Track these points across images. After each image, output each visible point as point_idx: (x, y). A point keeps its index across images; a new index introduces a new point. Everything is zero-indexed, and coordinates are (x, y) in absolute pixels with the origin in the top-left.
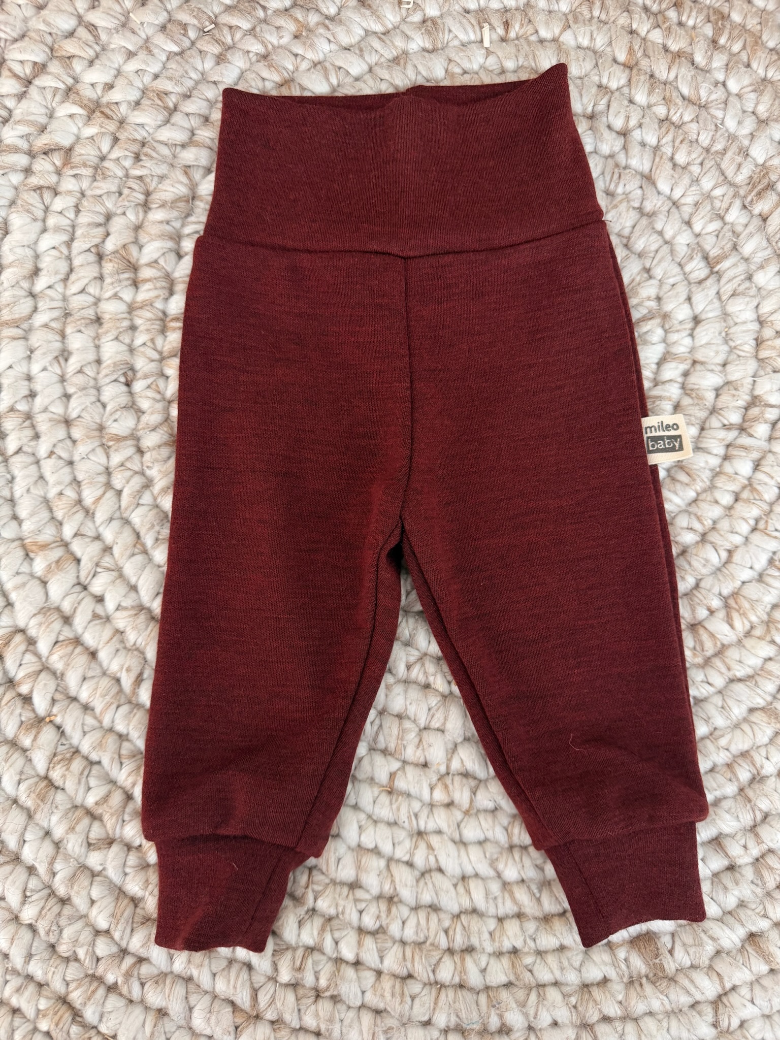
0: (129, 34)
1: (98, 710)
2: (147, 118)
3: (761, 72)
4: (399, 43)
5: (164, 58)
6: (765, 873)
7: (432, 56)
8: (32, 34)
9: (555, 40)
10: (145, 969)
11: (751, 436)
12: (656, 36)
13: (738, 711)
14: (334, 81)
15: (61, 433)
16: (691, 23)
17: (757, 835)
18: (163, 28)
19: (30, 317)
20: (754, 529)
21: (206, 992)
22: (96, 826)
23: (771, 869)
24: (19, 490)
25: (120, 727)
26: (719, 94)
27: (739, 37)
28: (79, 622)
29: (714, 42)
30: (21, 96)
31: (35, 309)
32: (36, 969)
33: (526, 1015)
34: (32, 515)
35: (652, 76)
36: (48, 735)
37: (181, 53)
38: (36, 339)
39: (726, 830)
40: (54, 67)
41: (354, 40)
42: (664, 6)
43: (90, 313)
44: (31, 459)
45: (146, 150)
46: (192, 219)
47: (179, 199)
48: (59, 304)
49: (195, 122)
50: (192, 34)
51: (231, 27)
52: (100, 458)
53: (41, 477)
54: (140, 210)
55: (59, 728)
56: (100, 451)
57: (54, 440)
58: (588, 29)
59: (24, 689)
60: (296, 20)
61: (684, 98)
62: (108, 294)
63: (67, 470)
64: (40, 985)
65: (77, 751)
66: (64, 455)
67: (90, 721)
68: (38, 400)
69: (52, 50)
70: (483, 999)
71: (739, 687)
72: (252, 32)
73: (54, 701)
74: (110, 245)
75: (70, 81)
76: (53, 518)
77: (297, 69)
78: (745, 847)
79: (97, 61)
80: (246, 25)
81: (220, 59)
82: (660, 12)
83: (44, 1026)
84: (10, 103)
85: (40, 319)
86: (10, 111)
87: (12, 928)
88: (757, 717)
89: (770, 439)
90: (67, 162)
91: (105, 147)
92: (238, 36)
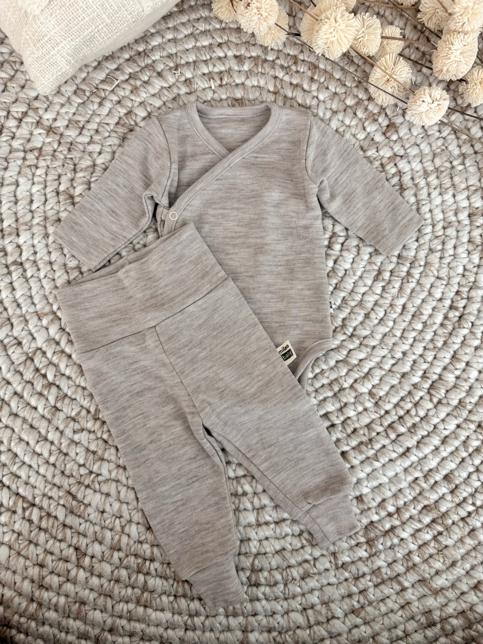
0: (61, 97)
1: (73, 378)
2: (72, 133)
3: (333, 90)
4: (175, 91)
5: (76, 105)
6: (346, 427)
7: (190, 96)
8: (21, 100)
9: (243, 84)
10: (100, 478)
11: (332, 249)
12: (287, 78)
13: (332, 363)
14: (149, 110)
15: (49, 268)
16: (302, 70)
17: (342, 412)
18: (75, 93)
19: (31, 220)
20: (335, 288)
21: (125, 486)
22: (76, 424)
23: (348, 425)
24: (33, 292)
25: (83, 384)
26: (315, 102)
27: (323, 75)
28: (63, 343)
29: (312, 79)
30: (18, 127)
31: (33, 218)
32: (57, 480)
33: (252, 486)
34: (40, 302)
35: (285, 97)
36: (54, 390)
37: (83, 103)
38: (36, 230)
39: (329, 410)
40: (31, 113)
41: (156, 91)
42: (290, 64)
43: (55, 218)
44: (37, 280)
45: (72, 147)
46: (94, 175)
47: (88, 167)
48: (42, 214)
49: (92, 132)
50: (88, 94)
51: (104, 90)
52: (65, 277)
53: (42, 286)
54: (73, 172)
55: (58, 387)
56: (65, 274)
57: (46, 271)
58: (256, 79)
59: (43, 372)
60: (131, 85)
61: (299, 105)
62: (62, 209)
63: (53, 282)
64: (59, 487)
65: (66, 395)
66: (50, 276)
67: (71, 383)
68: (38, 255)
69: (29, 105)
70: (235, 482)
71: (332, 353)
72: (113, 91)
73: (55, 376)
74: (62, 188)
75: (38, 118)
76: (48, 303)
77: (133, 106)
78: (337, 417)
79: (49, 109)
80: (110, 89)
81: (100, 104)
82: (289, 67)
83: (62, 502)
84: (14, 130)
85: (35, 221)
86: (14, 133)
87: (46, 466)
88: (340, 365)
89: (341, 250)
90: (40, 155)
91: (55, 146)
92: (107, 93)
